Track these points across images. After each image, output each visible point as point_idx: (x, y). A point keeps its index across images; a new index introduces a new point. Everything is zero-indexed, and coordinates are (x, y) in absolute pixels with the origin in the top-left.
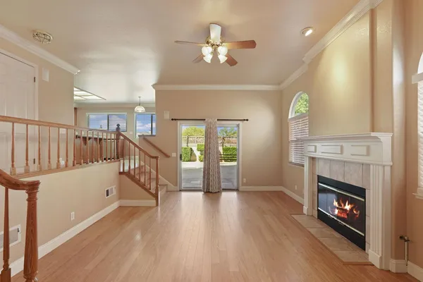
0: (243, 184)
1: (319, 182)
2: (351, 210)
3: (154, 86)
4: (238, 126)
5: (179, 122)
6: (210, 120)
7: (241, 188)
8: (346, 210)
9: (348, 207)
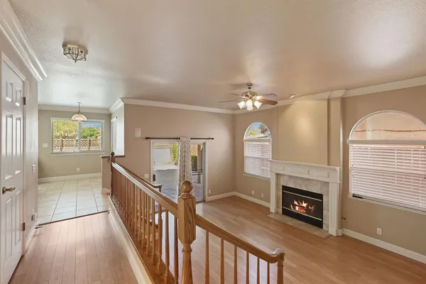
0: (209, 195)
1: (283, 189)
2: (307, 206)
3: (123, 99)
4: (204, 144)
5: (152, 141)
6: (185, 139)
7: (208, 199)
8: (303, 207)
9: (304, 205)
